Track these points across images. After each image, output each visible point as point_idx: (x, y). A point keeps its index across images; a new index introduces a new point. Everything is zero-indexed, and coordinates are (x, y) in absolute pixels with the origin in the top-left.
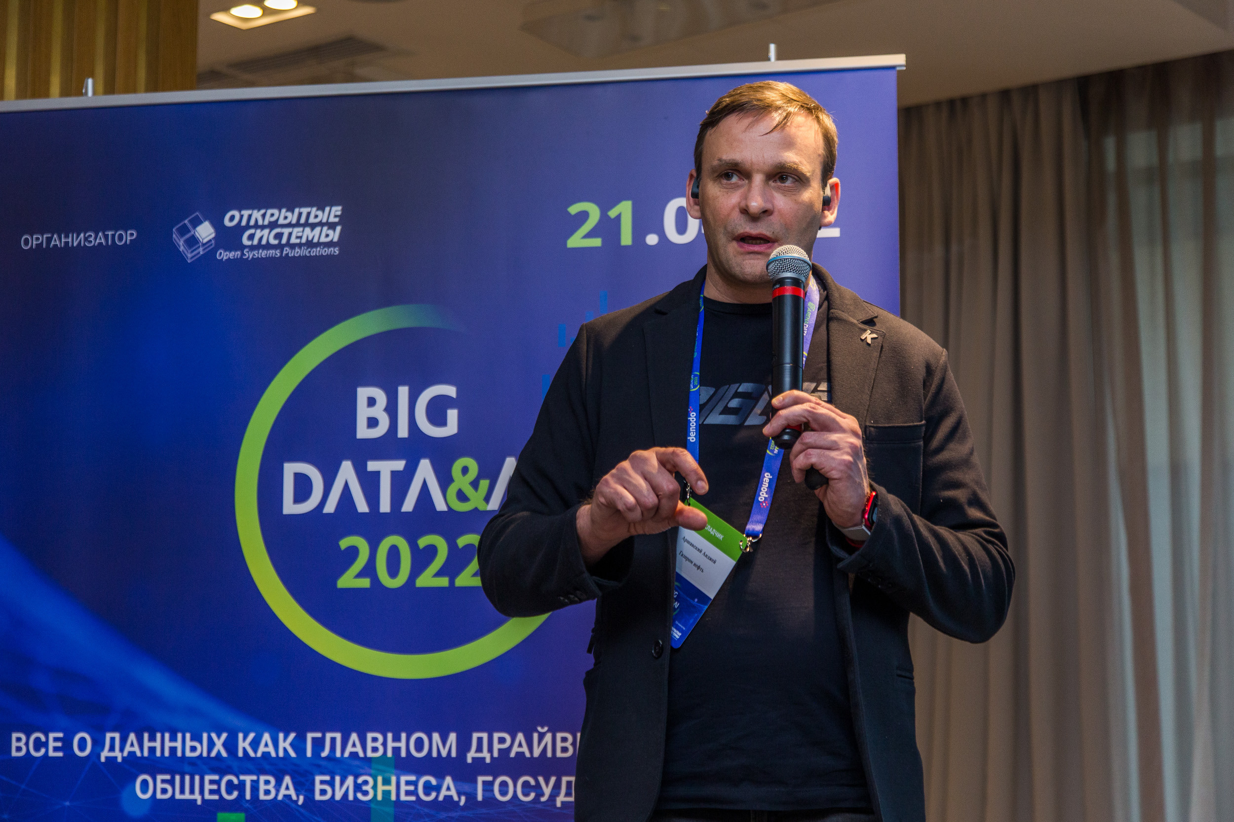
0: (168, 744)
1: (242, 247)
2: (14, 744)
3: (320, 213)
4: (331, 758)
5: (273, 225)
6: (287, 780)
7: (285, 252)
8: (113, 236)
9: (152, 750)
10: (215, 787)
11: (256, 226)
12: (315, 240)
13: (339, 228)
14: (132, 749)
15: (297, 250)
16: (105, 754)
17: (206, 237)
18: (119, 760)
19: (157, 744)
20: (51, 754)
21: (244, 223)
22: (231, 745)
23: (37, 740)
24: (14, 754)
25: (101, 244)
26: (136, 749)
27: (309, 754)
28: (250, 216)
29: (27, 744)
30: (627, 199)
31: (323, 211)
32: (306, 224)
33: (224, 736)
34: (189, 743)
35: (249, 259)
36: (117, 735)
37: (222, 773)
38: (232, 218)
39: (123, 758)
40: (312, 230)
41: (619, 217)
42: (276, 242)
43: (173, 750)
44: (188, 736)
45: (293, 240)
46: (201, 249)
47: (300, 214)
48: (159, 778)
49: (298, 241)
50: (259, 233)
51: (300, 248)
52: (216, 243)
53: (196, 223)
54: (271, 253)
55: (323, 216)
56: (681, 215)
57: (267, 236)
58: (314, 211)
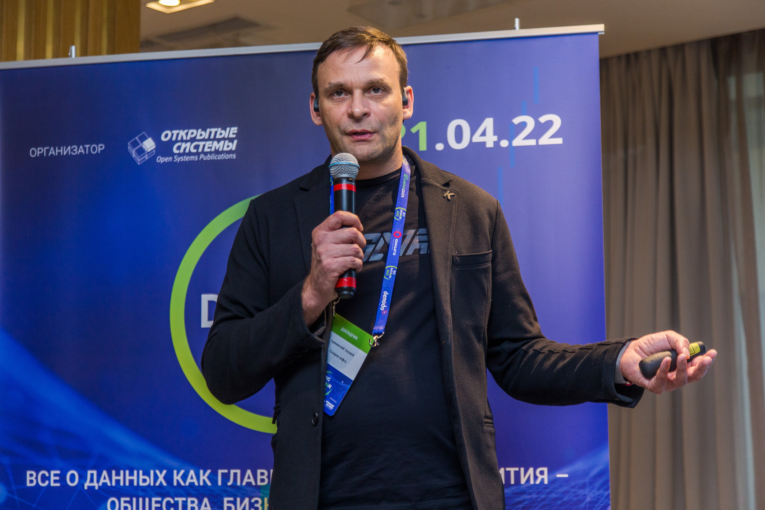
0: (128, 478)
1: (173, 155)
2: (28, 478)
3: (223, 132)
4: (234, 486)
5: (193, 140)
6: (206, 500)
7: (201, 158)
8: (89, 148)
9: (118, 481)
10: (159, 505)
11: (182, 141)
12: (221, 150)
13: (235, 142)
14: (105, 481)
15: (209, 156)
16: (87, 484)
17: (151, 148)
18: (97, 488)
19: (121, 478)
20: (52, 484)
21: (174, 139)
22: (169, 478)
23: (43, 475)
24: (28, 484)
25: (81, 153)
26: (107, 481)
27: (220, 483)
28: (178, 134)
29: (37, 478)
30: (423, 120)
31: (225, 130)
32: (215, 139)
33: (164, 472)
34: (141, 477)
35: (178, 162)
36: (95, 472)
37: (163, 496)
38: (166, 136)
39: (99, 487)
40: (219, 142)
41: (418, 132)
42: (195, 151)
43: (131, 481)
44: (141, 472)
45: (206, 150)
46: (146, 156)
47: (210, 133)
48: (123, 499)
49: (209, 150)
50: (184, 145)
51: (211, 154)
52: (156, 152)
53: (143, 139)
54: (192, 158)
55: (225, 134)
56: (459, 131)
57: (189, 147)
58: (219, 130)
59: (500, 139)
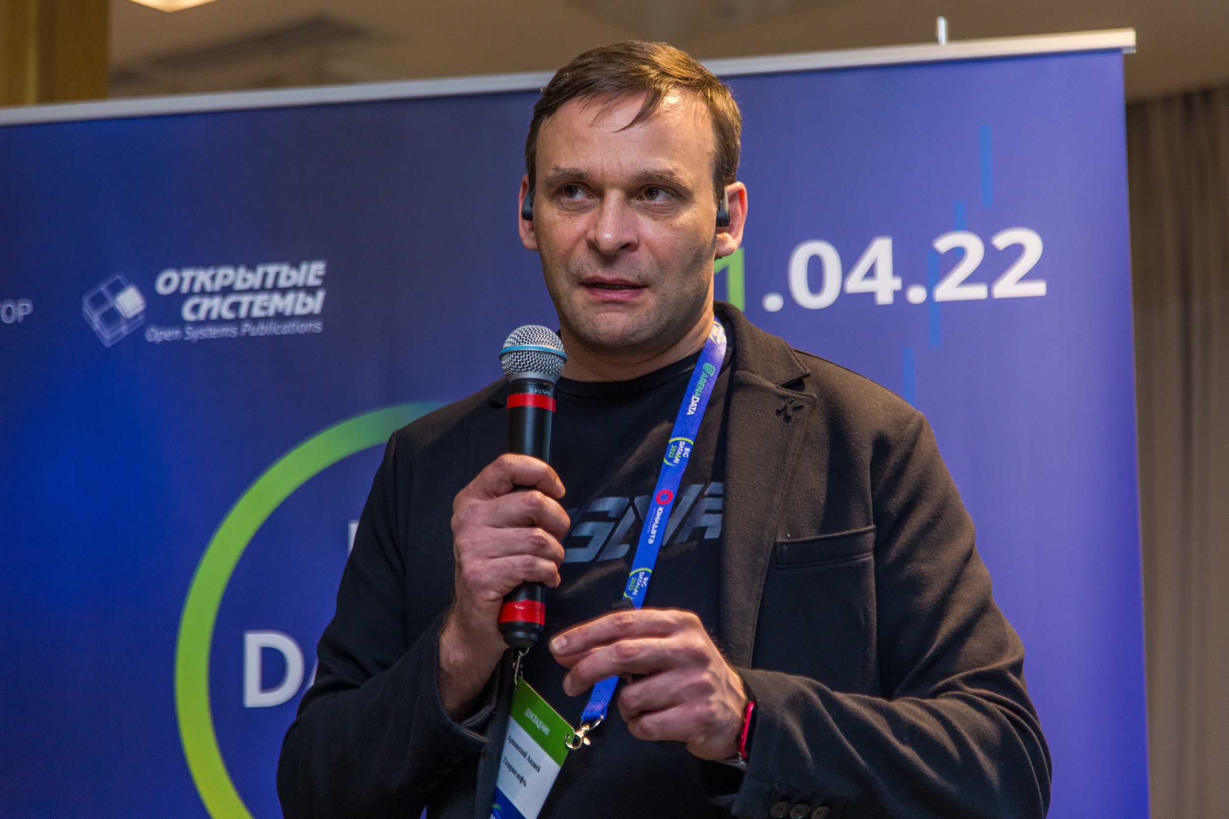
1: (182, 323)
3: (293, 273)
5: (227, 291)
7: (244, 330)
11: (203, 293)
12: (288, 312)
15: (262, 326)
17: (134, 309)
28: (193, 280)
31: (299, 268)
32: (275, 289)
35: (194, 341)
38: (168, 282)
40: (283, 296)
41: (724, 271)
42: (231, 315)
45: (257, 312)
46: (124, 328)
47: (265, 275)
49: (263, 313)
50: (206, 303)
51: (266, 323)
52: (145, 318)
53: (117, 288)
55: (298, 277)
56: (815, 266)
57: (219, 307)
58: (285, 269)
59: (906, 285)
